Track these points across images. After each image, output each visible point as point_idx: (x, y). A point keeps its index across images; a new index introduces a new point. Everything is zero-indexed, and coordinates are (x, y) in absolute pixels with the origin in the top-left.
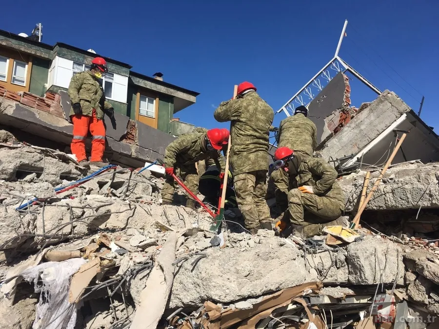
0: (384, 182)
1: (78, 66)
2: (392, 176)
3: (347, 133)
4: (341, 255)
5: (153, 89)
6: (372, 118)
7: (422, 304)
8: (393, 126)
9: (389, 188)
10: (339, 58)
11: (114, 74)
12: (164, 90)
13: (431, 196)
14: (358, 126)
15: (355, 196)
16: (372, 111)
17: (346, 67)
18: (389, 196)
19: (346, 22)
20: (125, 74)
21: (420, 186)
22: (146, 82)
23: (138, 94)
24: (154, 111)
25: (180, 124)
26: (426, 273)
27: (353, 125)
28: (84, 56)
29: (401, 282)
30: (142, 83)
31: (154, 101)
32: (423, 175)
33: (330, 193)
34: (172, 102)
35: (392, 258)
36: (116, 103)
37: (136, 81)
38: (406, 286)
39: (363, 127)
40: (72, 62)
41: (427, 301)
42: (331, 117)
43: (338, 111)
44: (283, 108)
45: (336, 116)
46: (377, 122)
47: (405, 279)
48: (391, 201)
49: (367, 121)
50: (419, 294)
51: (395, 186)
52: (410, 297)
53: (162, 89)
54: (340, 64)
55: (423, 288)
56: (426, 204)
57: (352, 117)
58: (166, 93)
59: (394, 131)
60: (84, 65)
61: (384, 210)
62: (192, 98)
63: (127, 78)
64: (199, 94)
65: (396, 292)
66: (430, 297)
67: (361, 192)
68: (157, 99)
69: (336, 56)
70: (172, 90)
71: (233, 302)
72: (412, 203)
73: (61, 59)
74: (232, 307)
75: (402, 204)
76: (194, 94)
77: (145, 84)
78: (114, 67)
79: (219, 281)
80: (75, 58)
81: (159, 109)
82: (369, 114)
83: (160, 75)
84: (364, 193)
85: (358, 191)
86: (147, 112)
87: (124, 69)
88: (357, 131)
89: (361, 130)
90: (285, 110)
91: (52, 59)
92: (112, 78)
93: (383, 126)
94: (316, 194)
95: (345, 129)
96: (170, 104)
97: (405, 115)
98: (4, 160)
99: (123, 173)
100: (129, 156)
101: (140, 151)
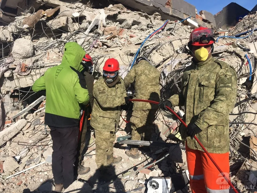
98: (127, 19)
99: (171, 23)
100: (168, 14)
101: (174, 12)
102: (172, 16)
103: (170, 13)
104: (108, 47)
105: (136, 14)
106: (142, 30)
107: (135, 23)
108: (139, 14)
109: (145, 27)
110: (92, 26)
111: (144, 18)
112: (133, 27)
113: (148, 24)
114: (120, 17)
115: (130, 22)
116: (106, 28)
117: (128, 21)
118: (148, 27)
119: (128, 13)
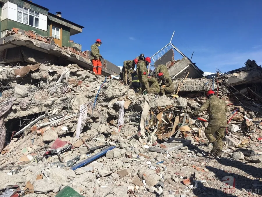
0: (184, 84)
1: (20, 8)
2: (185, 83)
3: (173, 68)
4: (176, 101)
5: (59, 23)
6: (180, 65)
7: (190, 112)
8: (186, 68)
9: (185, 86)
10: (171, 43)
11: (40, 14)
12: (66, 24)
13: (194, 88)
14: (176, 67)
15: (176, 88)
16: (180, 62)
17: (173, 47)
18: (185, 88)
19: (174, 32)
20: (45, 14)
21: (192, 86)
22: (56, 19)
23: (51, 25)
24: (60, 36)
25: (74, 44)
26: (191, 105)
27: (175, 66)
28: (23, 2)
29: (186, 108)
30: (53, 19)
31: (60, 30)
32: (192, 83)
33: (170, 86)
34: (69, 31)
35: (185, 102)
36: (41, 31)
37: (50, 18)
38: (187, 109)
39: (177, 67)
40: (17, 5)
41: (191, 112)
42: (168, 63)
43: (170, 61)
44: (152, 57)
45: (170, 63)
46: (181, 66)
47: (187, 107)
48: (185, 89)
49: (179, 66)
50: (189, 110)
51: (186, 86)
52: (187, 111)
53: (64, 23)
54: (171, 46)
55: (190, 109)
56: (193, 90)
57: (174, 64)
58: (67, 26)
59: (186, 69)
60: (23, 8)
61: (183, 92)
62: (80, 30)
63: (47, 16)
64: (84, 27)
65: (185, 110)
66: (192, 111)
67: (178, 87)
68: (61, 29)
69: (170, 43)
70: (70, 24)
71: (162, 107)
72: (190, 90)
73: (10, 3)
74: (162, 108)
75: (187, 90)
76: (81, 27)
77: (55, 20)
78: (39, 9)
79: (160, 103)
80: (18, 3)
81: (63, 35)
82: (179, 64)
83: (59, 13)
84: (179, 87)
85: (177, 87)
86: (55, 36)
87: (45, 11)
88: (175, 68)
89: (177, 68)
90: (152, 58)
91: (4, 2)
92: (38, 16)
93: (183, 67)
94: (167, 86)
95: (172, 67)
96: (68, 32)
97: (189, 65)
98: (82, 74)
99: (108, 78)
100: (105, 72)
101: (108, 70)
102: (107, 73)
103: (106, 71)
104: (75, 92)
105: (87, 71)
106: (91, 81)
107: (87, 77)
108: (89, 72)
109: (92, 80)
110: (61, 78)
111: (92, 74)
112: (86, 79)
113: (94, 78)
114: (78, 73)
115: (84, 77)
116: (70, 79)
117: (83, 76)
118: (94, 80)
119: (82, 71)
